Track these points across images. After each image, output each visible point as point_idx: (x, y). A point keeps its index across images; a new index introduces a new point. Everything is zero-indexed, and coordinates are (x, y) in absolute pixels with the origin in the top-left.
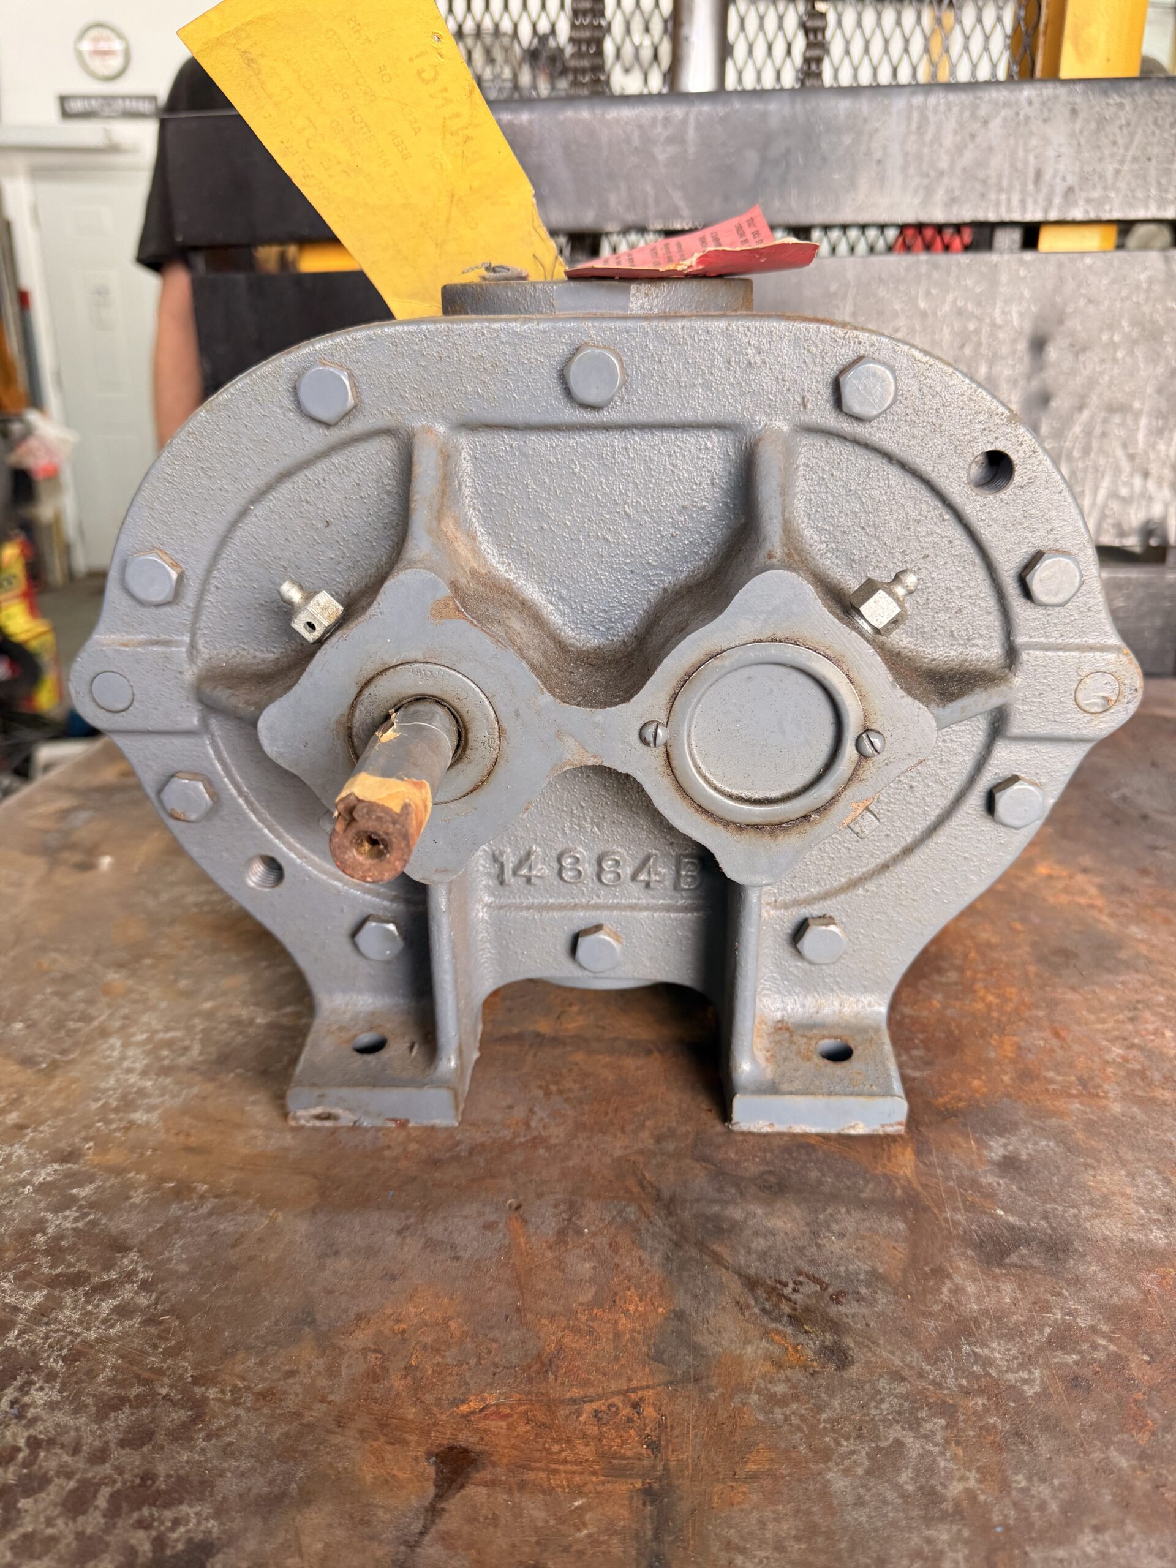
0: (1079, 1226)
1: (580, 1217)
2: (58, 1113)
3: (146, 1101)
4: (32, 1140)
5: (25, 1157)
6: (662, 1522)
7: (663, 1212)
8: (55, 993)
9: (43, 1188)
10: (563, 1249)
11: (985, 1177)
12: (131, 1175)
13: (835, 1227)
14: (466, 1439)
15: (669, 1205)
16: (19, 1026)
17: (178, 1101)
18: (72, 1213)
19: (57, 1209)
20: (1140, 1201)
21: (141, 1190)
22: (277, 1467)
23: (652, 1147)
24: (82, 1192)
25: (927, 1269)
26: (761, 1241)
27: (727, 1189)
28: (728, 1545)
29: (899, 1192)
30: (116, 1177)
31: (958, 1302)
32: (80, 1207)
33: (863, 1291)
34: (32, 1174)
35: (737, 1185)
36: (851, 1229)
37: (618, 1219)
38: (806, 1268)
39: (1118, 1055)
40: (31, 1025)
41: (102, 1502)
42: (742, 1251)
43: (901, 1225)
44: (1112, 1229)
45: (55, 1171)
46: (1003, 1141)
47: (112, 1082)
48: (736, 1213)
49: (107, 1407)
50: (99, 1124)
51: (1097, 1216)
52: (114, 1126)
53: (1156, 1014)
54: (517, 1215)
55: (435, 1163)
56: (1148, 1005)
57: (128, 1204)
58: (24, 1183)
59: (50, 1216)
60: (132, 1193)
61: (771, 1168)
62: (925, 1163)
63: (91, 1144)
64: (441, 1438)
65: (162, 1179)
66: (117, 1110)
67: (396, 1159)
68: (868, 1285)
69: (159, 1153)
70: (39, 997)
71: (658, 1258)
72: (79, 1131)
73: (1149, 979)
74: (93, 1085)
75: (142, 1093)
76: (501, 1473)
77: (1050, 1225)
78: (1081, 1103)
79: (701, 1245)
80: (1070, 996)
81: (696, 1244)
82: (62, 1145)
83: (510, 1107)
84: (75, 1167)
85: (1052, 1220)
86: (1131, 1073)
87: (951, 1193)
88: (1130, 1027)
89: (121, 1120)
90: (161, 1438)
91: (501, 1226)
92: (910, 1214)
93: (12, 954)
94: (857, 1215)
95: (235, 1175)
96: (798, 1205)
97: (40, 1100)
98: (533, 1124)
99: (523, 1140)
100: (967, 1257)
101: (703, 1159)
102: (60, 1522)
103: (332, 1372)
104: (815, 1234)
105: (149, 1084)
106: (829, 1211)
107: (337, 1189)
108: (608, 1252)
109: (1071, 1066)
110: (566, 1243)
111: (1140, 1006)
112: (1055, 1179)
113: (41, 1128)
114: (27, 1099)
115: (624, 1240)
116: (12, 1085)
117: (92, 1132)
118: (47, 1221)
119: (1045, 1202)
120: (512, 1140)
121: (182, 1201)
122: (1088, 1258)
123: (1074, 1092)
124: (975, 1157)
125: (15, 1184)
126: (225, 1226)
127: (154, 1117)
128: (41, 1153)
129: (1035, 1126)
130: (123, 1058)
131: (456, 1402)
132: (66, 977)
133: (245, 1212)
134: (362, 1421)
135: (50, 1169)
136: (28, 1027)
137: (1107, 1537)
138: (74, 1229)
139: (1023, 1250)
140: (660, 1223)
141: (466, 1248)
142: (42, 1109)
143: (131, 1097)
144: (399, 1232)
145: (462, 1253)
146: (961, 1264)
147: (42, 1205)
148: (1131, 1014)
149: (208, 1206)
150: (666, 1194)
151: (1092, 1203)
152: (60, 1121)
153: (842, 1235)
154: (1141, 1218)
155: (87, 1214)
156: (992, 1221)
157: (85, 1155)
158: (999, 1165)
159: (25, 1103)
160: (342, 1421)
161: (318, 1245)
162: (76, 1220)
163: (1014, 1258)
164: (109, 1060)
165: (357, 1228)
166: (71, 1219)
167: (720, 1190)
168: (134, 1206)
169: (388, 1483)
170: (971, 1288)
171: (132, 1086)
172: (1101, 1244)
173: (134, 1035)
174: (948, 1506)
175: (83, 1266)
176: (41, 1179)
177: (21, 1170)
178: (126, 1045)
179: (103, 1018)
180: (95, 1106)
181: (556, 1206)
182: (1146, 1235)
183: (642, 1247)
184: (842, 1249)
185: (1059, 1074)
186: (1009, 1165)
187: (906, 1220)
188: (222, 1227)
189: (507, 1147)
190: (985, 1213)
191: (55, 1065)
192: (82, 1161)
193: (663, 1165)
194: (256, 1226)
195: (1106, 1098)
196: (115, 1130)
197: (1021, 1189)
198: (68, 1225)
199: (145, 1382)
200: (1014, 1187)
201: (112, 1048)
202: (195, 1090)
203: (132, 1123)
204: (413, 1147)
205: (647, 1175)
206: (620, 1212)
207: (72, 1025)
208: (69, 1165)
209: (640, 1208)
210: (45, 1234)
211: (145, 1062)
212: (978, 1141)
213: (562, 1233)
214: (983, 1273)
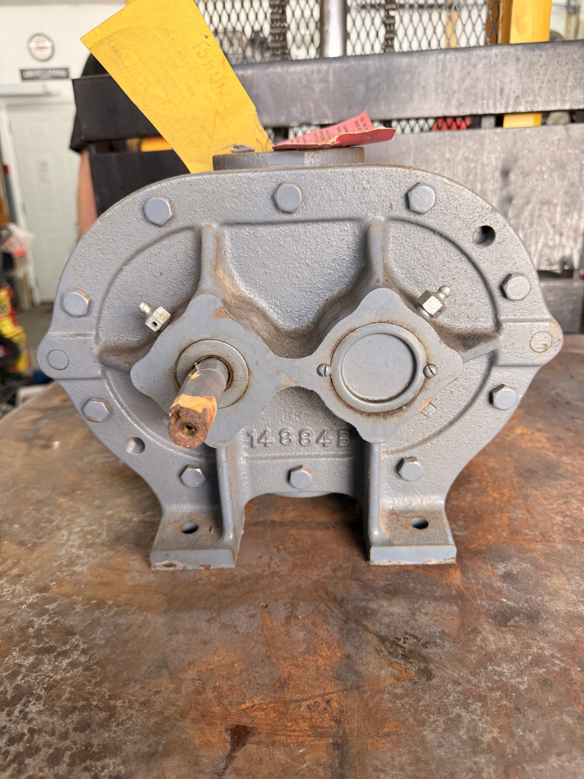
0: (544, 605)
1: (297, 610)
2: (37, 568)
3: (80, 561)
4: (25, 582)
5: (22, 592)
6: (343, 760)
7: (338, 606)
8: (34, 510)
9: (31, 606)
10: (289, 626)
11: (496, 583)
12: (75, 597)
13: (423, 611)
14: (245, 721)
15: (341, 603)
16: (17, 526)
17: (96, 561)
18: (46, 617)
19: (39, 615)
20: (573, 592)
21: (79, 605)
22: (152, 739)
23: (331, 574)
24: (51, 607)
25: (469, 629)
26: (387, 619)
27: (369, 594)
28: (376, 769)
29: (454, 592)
30: (67, 599)
31: (485, 645)
32: (50, 614)
33: (438, 641)
34: (26, 599)
35: (374, 592)
36: (431, 611)
37: (316, 610)
38: (409, 631)
39: (560, 521)
40: (23, 526)
41: (66, 759)
42: (378, 624)
43: (456, 608)
44: (560, 606)
45: (37, 597)
46: (504, 565)
47: (64, 552)
48: (374, 605)
49: (67, 712)
50: (58, 573)
51: (552, 600)
52: (65, 574)
53: (577, 500)
54: (265, 610)
55: (225, 586)
56: (573, 495)
57: (73, 612)
58: (22, 603)
59: (35, 619)
60: (76, 606)
61: (391, 583)
62: (466, 577)
63: (54, 583)
64: (233, 721)
65: (90, 599)
66: (67, 566)
67: (205, 585)
68: (440, 638)
69: (88, 586)
70: (26, 512)
71: (336, 629)
72: (48, 577)
73: (573, 483)
74: (54, 554)
75: (78, 557)
76: (263, 737)
77: (529, 606)
78: (542, 545)
79: (357, 622)
80: (534, 492)
81: (354, 621)
82: (41, 584)
83: (261, 557)
84: (47, 595)
85: (530, 603)
86: (566, 529)
87: (479, 591)
88: (565, 507)
89: (69, 570)
90: (94, 726)
91: (258, 615)
92: (460, 602)
93: (12, 491)
94: (433, 604)
95: (126, 596)
96: (404, 600)
97: (28, 563)
98: (272, 565)
99: (267, 573)
100: (489, 623)
101: (357, 579)
102: (46, 769)
103: (177, 691)
104: (413, 614)
105: (82, 552)
106: (420, 602)
107: (176, 601)
108: (311, 627)
109: (536, 526)
110: (290, 623)
111: (569, 496)
112: (531, 582)
113: (29, 576)
114: (22, 562)
115: (318, 620)
116: (14, 556)
117: (55, 577)
118: (34, 622)
119: (526, 594)
120: (262, 573)
121: (101, 609)
122: (549, 621)
123: (538, 539)
124: (490, 573)
125: (17, 604)
126: (122, 621)
127: (85, 569)
128: (30, 588)
129: (519, 557)
130: (68, 540)
131: (239, 704)
132: (39, 501)
133: (132, 614)
134: (193, 715)
135: (34, 596)
136: (21, 526)
137: (564, 758)
138: (48, 625)
139: (516, 618)
140: (336, 612)
141: (241, 628)
142: (30, 567)
143: (73, 559)
144: (208, 621)
145: (239, 630)
146: (485, 626)
147: (31, 614)
148: (564, 500)
149: (113, 612)
150: (339, 597)
151: (549, 594)
152: (38, 572)
153: (426, 614)
154: (574, 600)
155: (54, 618)
156: (500, 605)
157: (52, 588)
158: (502, 576)
159: (21, 564)
160: (183, 715)
161: (168, 628)
162: (48, 621)
163: (512, 622)
164: (62, 541)
165: (187, 620)
166: (46, 620)
167: (366, 594)
168: (77, 613)
169: (207, 744)
170: (491, 638)
171: (74, 553)
172: (555, 614)
173: (73, 529)
174: (484, 746)
175: (52, 643)
176: (30, 601)
177: (21, 597)
178: (70, 534)
179: (58, 521)
180: (55, 564)
181: (285, 605)
182: (577, 608)
183: (328, 624)
184: (427, 621)
185: (531, 531)
186: (508, 577)
187: (458, 606)
188: (120, 621)
189: (259, 577)
190: (497, 601)
191: (35, 545)
192: (50, 591)
193: (337, 583)
194: (137, 620)
195: (554, 542)
196: (67, 575)
197: (514, 588)
198: (44, 623)
199: (87, 699)
200: (511, 588)
201: (63, 535)
202: (105, 554)
203: (74, 572)
204: (213, 579)
205: (329, 588)
206: (317, 607)
207: (43, 525)
208: (44, 594)
209: (327, 604)
210: (33, 628)
211: (79, 542)
212: (492, 566)
213: (288, 618)
214: (497, 630)
